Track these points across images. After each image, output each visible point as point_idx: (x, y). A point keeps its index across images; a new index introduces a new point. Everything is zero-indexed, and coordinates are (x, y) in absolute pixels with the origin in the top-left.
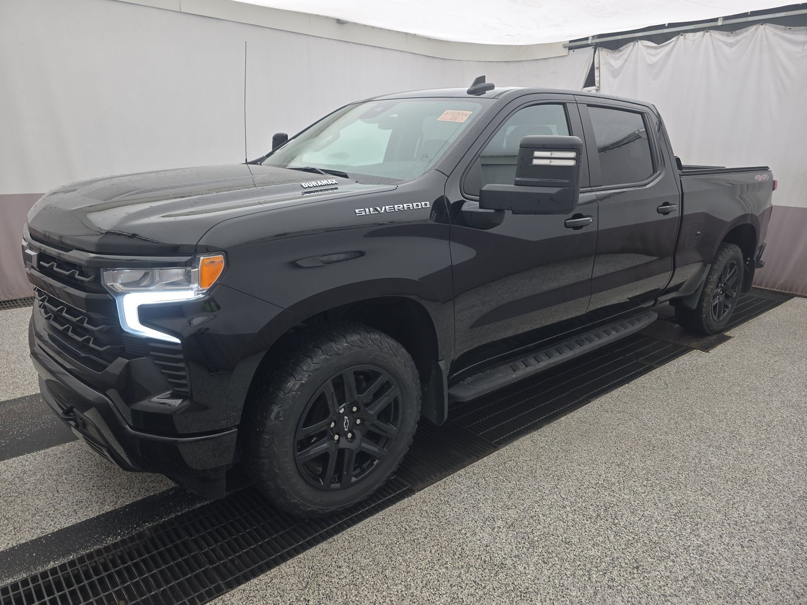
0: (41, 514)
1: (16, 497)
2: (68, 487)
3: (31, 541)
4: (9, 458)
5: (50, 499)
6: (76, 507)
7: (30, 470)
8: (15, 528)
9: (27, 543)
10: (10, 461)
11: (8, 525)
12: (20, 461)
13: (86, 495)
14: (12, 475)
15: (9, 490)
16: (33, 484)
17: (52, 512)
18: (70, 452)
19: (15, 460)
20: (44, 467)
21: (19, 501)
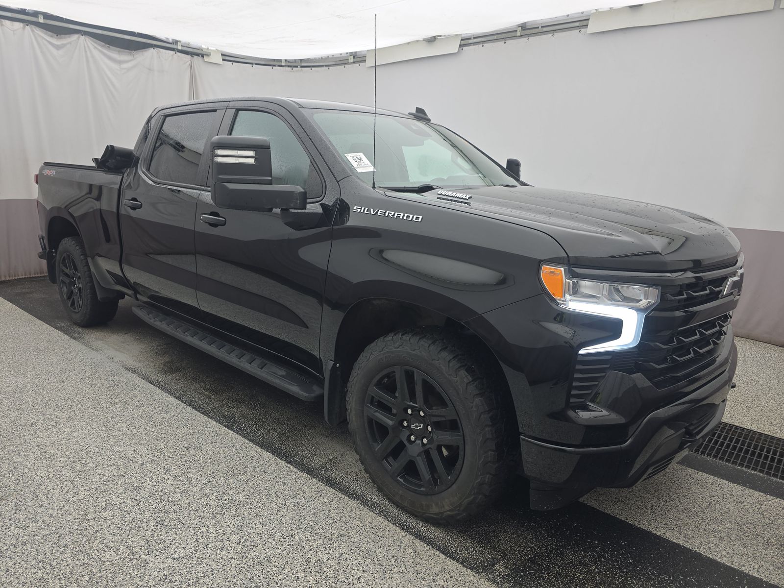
0: (736, 500)
1: (744, 525)
2: (700, 502)
3: (756, 490)
4: (724, 565)
5: (721, 504)
6: (709, 486)
7: (715, 537)
8: (762, 505)
9: (760, 491)
10: (724, 561)
11: (765, 510)
12: (716, 554)
13: (694, 487)
14: (734, 545)
15: (747, 534)
16: (723, 523)
17: (727, 495)
18: (666, 524)
19: (720, 558)
20: (701, 531)
21: (744, 520)
